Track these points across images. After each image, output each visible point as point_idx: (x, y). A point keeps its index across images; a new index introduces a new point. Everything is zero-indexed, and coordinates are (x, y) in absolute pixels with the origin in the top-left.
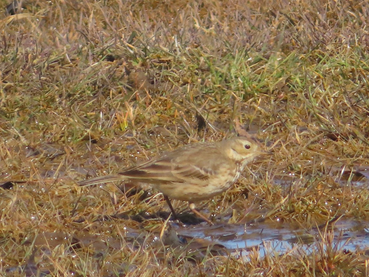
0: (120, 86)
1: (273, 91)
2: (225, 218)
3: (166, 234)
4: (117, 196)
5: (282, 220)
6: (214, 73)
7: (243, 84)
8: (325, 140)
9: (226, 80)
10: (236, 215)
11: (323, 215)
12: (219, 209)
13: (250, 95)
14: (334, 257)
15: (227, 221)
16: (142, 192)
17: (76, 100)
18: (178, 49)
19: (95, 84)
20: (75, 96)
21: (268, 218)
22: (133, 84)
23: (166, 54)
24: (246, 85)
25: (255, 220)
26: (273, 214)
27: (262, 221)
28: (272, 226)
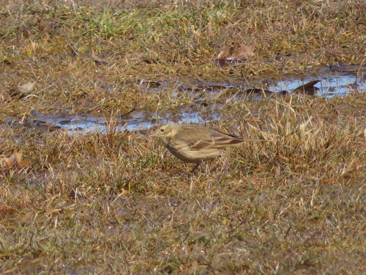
0: (34, 30)
1: (126, 33)
2: (67, 110)
3: (25, 120)
4: (4, 97)
5: (101, 112)
6: (91, 22)
7: (107, 29)
8: (143, 63)
9: (98, 27)
10: (74, 108)
11: (126, 109)
12: (67, 105)
13: (111, 35)
14: (114, 134)
15: (68, 112)
16: (21, 94)
17: (4, 38)
18: (74, 8)
19: (18, 28)
20: (5, 36)
21: (93, 110)
22: (41, 29)
23: (67, 11)
24: (109, 29)
25: (85, 112)
26: (96, 108)
27: (89, 112)
28: (95, 115)
